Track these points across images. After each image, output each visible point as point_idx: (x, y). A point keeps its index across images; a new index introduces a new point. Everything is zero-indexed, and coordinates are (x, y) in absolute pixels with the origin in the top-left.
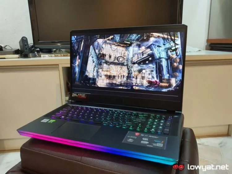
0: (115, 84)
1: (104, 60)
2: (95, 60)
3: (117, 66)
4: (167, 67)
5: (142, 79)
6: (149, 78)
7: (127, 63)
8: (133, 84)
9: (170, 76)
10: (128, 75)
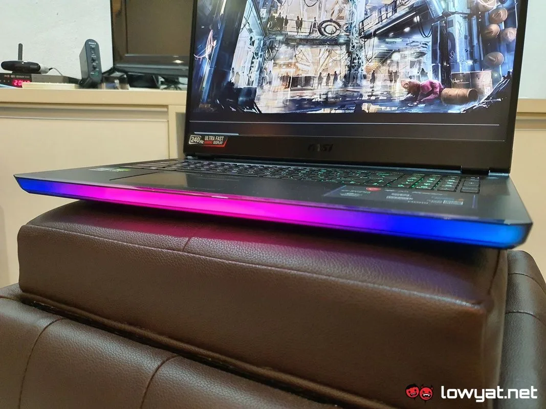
0: (310, 100)
1: (282, 34)
2: (256, 37)
3: (316, 50)
4: (466, 37)
5: (391, 81)
6: (410, 77)
7: (346, 39)
8: (361, 96)
9: (477, 65)
10: (350, 70)
